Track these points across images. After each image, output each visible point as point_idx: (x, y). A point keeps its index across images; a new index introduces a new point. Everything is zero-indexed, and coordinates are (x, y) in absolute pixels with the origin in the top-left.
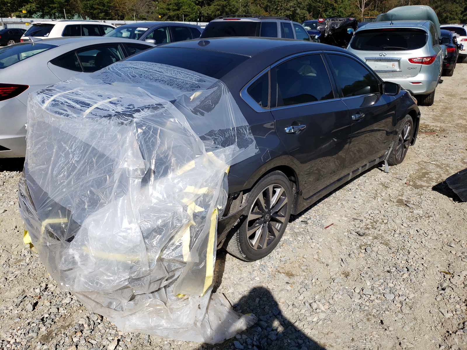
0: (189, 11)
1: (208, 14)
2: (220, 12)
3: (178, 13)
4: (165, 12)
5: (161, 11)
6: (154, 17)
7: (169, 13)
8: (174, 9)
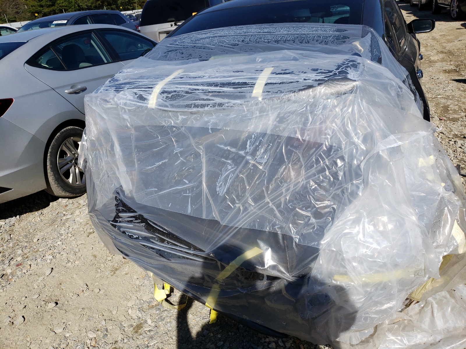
0: (65, 5)
1: (87, 6)
2: (101, 2)
3: (54, 9)
4: (38, 10)
5: (33, 9)
6: (26, 17)
7: (43, 9)
8: (47, 5)
